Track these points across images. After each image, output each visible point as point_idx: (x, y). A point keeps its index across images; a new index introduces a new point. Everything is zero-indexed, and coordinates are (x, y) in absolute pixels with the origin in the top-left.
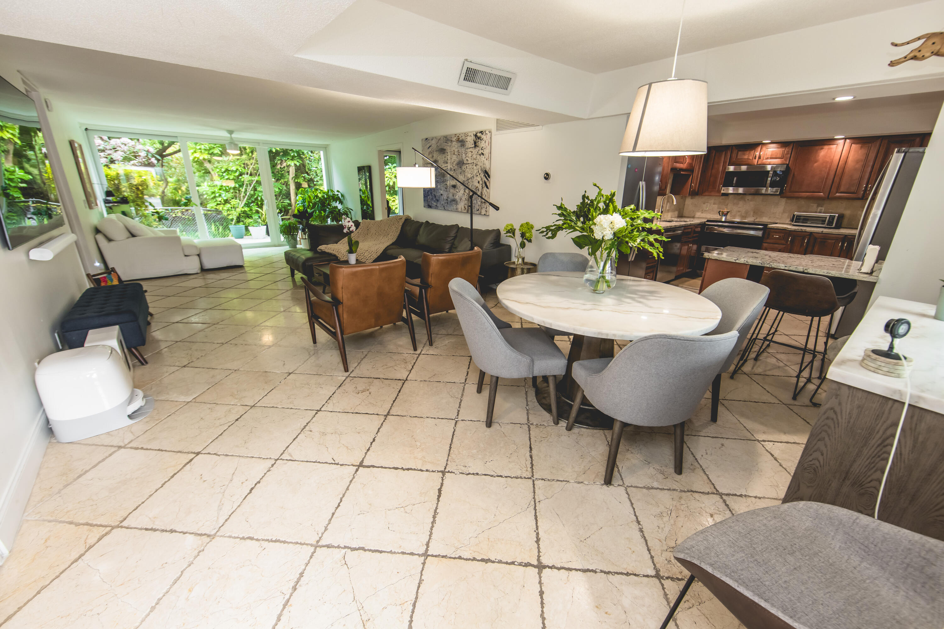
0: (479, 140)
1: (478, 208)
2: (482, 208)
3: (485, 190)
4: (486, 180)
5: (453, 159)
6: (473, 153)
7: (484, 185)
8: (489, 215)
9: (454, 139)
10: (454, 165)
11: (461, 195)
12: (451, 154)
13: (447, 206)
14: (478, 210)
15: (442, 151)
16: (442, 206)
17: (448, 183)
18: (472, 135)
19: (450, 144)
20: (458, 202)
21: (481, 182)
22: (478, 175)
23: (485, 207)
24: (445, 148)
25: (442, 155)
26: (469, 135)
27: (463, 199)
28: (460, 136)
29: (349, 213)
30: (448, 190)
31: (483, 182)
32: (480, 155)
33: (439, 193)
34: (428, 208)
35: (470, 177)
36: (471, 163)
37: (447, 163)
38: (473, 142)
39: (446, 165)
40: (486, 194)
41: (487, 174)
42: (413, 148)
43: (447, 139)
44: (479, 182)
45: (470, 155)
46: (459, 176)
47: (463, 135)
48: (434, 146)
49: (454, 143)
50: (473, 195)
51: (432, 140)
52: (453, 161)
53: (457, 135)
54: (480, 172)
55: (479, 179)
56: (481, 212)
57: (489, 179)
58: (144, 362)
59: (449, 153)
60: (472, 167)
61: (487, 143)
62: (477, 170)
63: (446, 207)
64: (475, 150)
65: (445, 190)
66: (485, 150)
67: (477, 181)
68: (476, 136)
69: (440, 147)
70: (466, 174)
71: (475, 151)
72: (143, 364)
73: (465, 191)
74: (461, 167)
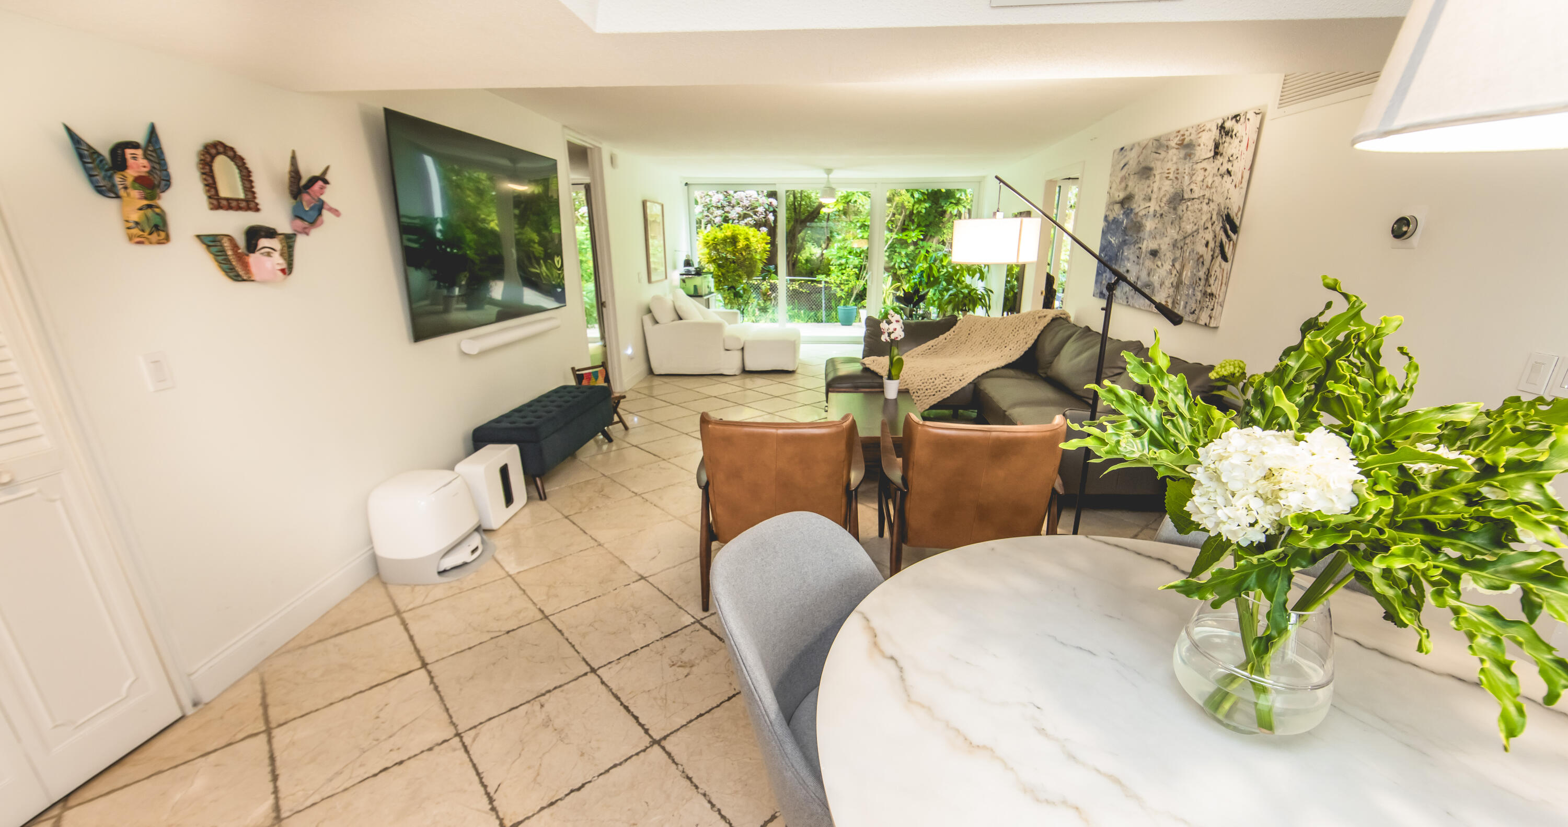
0: (1228, 139)
1: (1194, 306)
2: (1202, 309)
3: (1216, 267)
4: (1225, 239)
5: (1164, 189)
6: (1206, 173)
7: (1218, 251)
8: (1216, 328)
9: (1173, 144)
10: (1163, 205)
11: (1165, 274)
12: (1161, 179)
13: (1133, 297)
14: (1193, 313)
15: (1146, 172)
16: (1124, 297)
17: (1144, 247)
18: (1214, 128)
19: (1163, 154)
20: (1156, 289)
21: (1211, 245)
22: (1209, 225)
23: (1211, 307)
24: (1152, 165)
25: (1143, 181)
26: (1207, 129)
27: (1166, 283)
28: (1187, 133)
29: (986, 297)
30: (1141, 261)
31: (1218, 244)
32: (1222, 176)
33: (1125, 266)
34: (1100, 297)
35: (1189, 231)
36: (1198, 198)
37: (1150, 199)
38: (1211, 145)
39: (1147, 205)
40: (1218, 273)
41: (1231, 225)
42: (997, 177)
43: (1159, 145)
44: (1207, 245)
45: (1200, 178)
46: (1169, 229)
47: (1193, 131)
48: (1133, 165)
49: (1172, 152)
50: (1116, 282)
51: (1132, 149)
52: (1162, 193)
53: (1182, 133)
54: (1214, 217)
55: (1209, 236)
56: (1198, 318)
57: (1234, 237)
58: (543, 497)
59: (1158, 177)
60: (1199, 207)
61: (1244, 144)
62: (1209, 215)
63: (1130, 299)
64: (1213, 165)
65: (1136, 259)
66: (1235, 163)
67: (1204, 242)
68: (1222, 127)
69: (1143, 165)
70: (1183, 225)
71: (1212, 167)
72: (541, 499)
73: (1173, 265)
74: (1175, 209)
